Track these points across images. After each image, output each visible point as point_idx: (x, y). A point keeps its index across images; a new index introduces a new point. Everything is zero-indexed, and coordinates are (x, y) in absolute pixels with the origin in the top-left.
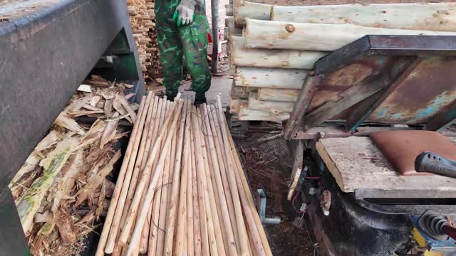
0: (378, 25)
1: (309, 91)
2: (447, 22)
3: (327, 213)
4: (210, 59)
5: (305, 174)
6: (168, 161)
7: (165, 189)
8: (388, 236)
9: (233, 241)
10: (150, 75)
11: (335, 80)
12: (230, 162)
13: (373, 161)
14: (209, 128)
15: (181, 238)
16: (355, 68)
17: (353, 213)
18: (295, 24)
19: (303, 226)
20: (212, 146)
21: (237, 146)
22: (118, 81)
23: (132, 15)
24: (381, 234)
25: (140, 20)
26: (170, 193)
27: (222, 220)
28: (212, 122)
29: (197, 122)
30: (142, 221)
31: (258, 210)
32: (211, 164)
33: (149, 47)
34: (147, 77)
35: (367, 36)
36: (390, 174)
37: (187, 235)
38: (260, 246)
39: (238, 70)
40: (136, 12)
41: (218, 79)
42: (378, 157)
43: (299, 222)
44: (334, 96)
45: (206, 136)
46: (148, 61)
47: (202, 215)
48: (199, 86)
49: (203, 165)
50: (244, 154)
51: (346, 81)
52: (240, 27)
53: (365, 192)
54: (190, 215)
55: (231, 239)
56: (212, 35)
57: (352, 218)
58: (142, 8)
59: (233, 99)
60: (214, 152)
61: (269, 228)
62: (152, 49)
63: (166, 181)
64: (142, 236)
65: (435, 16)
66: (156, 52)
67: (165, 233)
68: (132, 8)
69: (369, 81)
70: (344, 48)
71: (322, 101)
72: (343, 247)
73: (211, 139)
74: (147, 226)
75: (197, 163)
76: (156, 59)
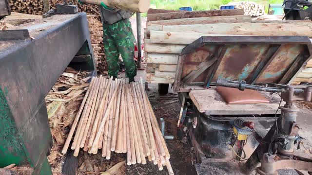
0: (210, 33)
1: (181, 64)
2: (240, 31)
3: (195, 127)
4: (137, 60)
5: (186, 112)
6: (112, 108)
7: (111, 121)
8: (223, 134)
9: (147, 143)
10: (100, 69)
11: (193, 59)
12: (146, 108)
13: (215, 99)
14: (135, 93)
15: (120, 141)
16: (200, 53)
17: (205, 123)
18: (171, 33)
19: (187, 142)
20: (137, 102)
21: (152, 106)
22: (82, 71)
23: (91, 33)
24: (219, 132)
25: (95, 36)
26: (113, 123)
27: (142, 136)
28: (137, 91)
29: (129, 91)
30: (99, 134)
31: (161, 129)
32: (136, 111)
33: (100, 53)
34: (98, 70)
35: (202, 37)
36: (223, 104)
37: (123, 141)
38: (161, 144)
39: (148, 55)
40: (93, 32)
41: (141, 72)
42: (218, 97)
43: (184, 140)
44: (195, 68)
45: (133, 97)
46: (99, 60)
47: (131, 133)
48: (132, 73)
49: (131, 111)
50: (156, 110)
51: (198, 59)
52: (148, 36)
53: (210, 111)
54: (125, 132)
55: (146, 142)
56: (137, 47)
57: (205, 125)
58: (97, 30)
59: (148, 73)
60: (138, 106)
61: (167, 141)
62: (101, 54)
63: (111, 117)
64: (100, 141)
65: (234, 28)
66: (103, 56)
67: (111, 139)
68: (92, 30)
69: (209, 59)
70: (193, 42)
71: (190, 70)
72: (203, 143)
73: (136, 99)
74: (102, 136)
75: (128, 110)
76: (104, 60)
